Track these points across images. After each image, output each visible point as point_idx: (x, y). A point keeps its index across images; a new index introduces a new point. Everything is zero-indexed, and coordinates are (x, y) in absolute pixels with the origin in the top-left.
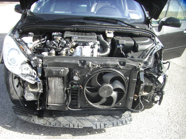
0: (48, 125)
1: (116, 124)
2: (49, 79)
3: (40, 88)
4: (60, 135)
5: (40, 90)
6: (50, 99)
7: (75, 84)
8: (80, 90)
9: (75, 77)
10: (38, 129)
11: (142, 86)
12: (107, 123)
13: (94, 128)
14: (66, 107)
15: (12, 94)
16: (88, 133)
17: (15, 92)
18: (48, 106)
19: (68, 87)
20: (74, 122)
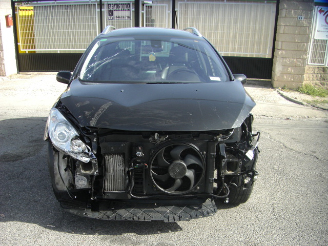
0: (105, 218)
1: (195, 216)
2: (106, 157)
3: (95, 170)
4: (121, 234)
5: (95, 172)
6: (107, 184)
7: (138, 163)
8: (146, 170)
9: (138, 152)
10: (92, 229)
11: (224, 162)
12: (183, 215)
13: (166, 221)
14: (128, 195)
15: (57, 184)
16: (159, 232)
17: (61, 181)
18: (104, 193)
19: (130, 166)
20: (139, 215)
